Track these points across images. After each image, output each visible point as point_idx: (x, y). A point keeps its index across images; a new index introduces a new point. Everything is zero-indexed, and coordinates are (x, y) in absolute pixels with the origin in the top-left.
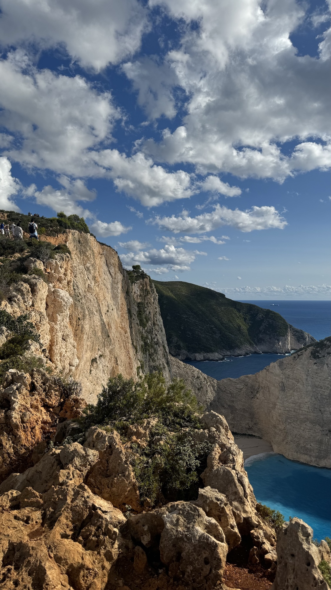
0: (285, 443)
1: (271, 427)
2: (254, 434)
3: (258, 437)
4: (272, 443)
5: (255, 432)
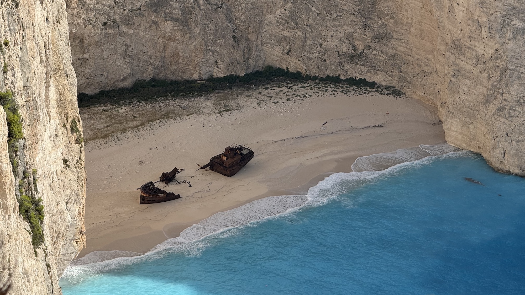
0: (492, 108)
1: (443, 48)
2: (370, 78)
3: (388, 88)
4: (443, 113)
5: (374, 69)
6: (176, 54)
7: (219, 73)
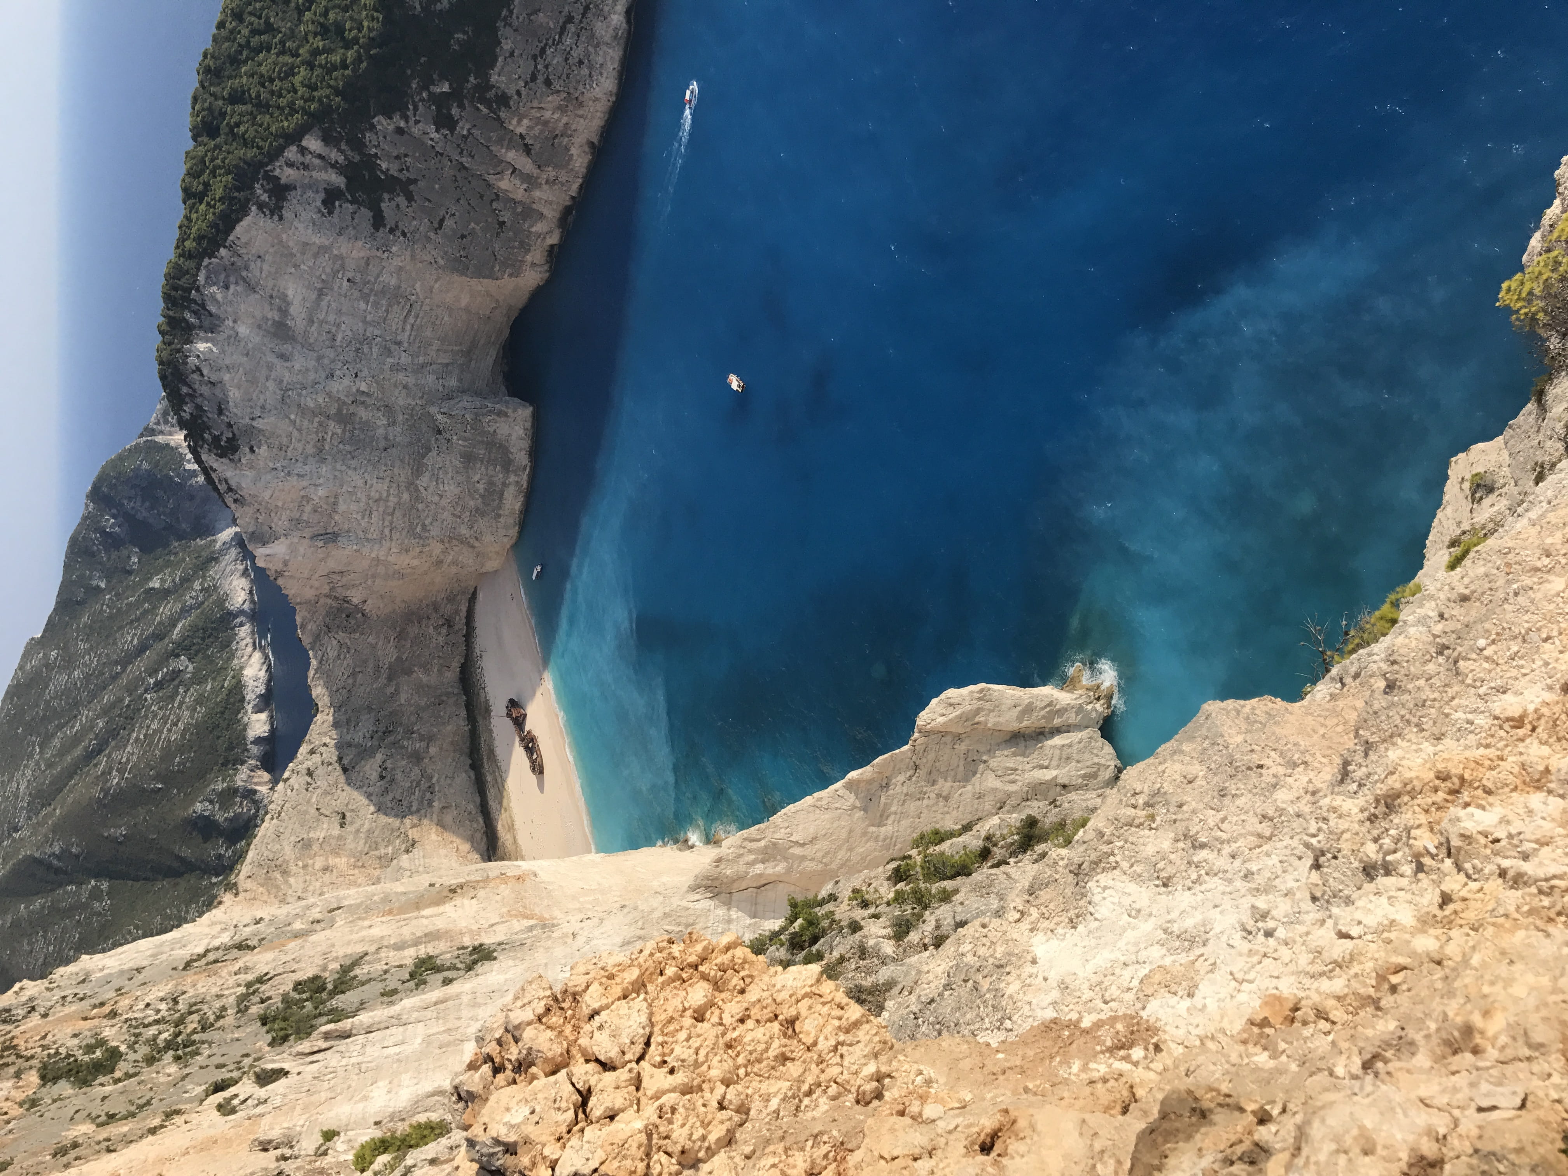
1: (439, 572)
2: (463, 614)
3: (470, 602)
4: (482, 571)
5: (457, 612)
6: (452, 743)
7: (464, 713)
